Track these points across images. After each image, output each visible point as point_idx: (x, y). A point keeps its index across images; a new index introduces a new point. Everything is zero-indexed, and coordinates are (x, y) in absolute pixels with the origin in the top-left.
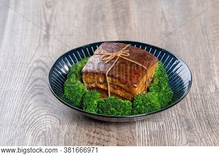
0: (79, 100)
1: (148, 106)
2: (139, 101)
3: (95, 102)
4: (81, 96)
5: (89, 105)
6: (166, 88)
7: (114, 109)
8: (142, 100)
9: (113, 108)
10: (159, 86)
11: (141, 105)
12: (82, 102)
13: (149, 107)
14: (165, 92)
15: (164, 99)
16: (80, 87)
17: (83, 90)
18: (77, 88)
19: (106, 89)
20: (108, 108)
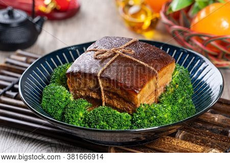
0: (60, 112)
1: (153, 121)
2: (141, 112)
3: (81, 114)
4: (63, 106)
5: (72, 118)
6: (184, 100)
7: (105, 123)
8: (146, 112)
9: (103, 121)
10: (174, 97)
11: (142, 119)
12: (63, 114)
13: (155, 122)
14: (182, 104)
15: (180, 115)
16: (63, 93)
17: (67, 99)
18: (57, 95)
19: (99, 98)
20: (97, 122)
